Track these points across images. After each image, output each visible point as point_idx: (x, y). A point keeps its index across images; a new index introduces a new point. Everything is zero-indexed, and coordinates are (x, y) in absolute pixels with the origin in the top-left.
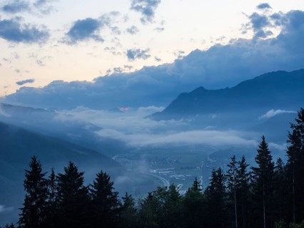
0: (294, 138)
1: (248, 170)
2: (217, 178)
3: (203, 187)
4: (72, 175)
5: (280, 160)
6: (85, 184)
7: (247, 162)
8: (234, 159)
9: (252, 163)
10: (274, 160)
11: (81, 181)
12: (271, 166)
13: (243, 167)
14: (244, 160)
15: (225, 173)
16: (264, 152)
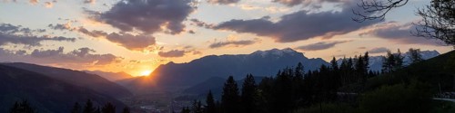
0: (226, 90)
1: (202, 107)
4: (109, 108)
8: (195, 101)
9: (204, 103)
10: (215, 100)
13: (200, 104)
15: (190, 108)
16: (210, 98)
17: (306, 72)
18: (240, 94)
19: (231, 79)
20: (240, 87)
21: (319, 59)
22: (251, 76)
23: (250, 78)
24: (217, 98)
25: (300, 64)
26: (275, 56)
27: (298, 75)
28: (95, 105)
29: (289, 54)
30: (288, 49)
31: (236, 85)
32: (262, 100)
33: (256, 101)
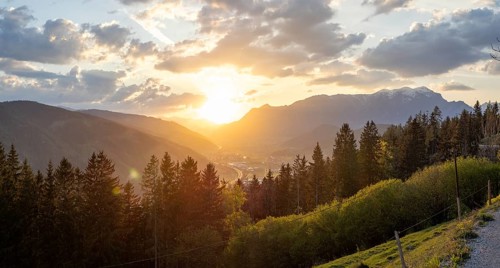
0: (338, 143)
1: (307, 164)
2: (285, 170)
3: (275, 176)
4: (190, 164)
5: (328, 158)
6: (198, 171)
7: (306, 159)
8: (298, 156)
9: (310, 160)
10: (324, 158)
11: (196, 169)
12: (322, 162)
13: (304, 163)
14: (304, 158)
15: (291, 166)
16: (318, 153)
17: (444, 119)
18: (358, 148)
19: (346, 128)
20: (358, 138)
21: (461, 103)
22: (373, 123)
23: (371, 127)
24: (328, 154)
25: (437, 108)
26: (406, 96)
27: (434, 123)
28: (174, 159)
29: (425, 95)
30: (423, 88)
31: (352, 135)
32: (386, 155)
33: (379, 157)
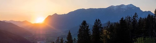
5: (75, 39)
13: (62, 41)
14: (62, 39)
19: (84, 23)
20: (91, 28)
21: (149, 12)
22: (99, 20)
31: (88, 26)
32: (106, 37)
33: (102, 38)
